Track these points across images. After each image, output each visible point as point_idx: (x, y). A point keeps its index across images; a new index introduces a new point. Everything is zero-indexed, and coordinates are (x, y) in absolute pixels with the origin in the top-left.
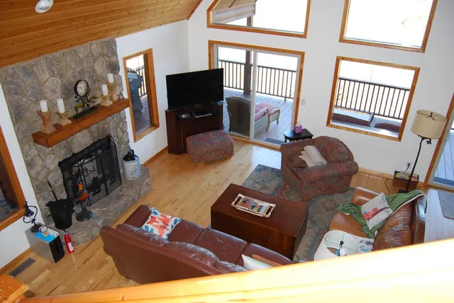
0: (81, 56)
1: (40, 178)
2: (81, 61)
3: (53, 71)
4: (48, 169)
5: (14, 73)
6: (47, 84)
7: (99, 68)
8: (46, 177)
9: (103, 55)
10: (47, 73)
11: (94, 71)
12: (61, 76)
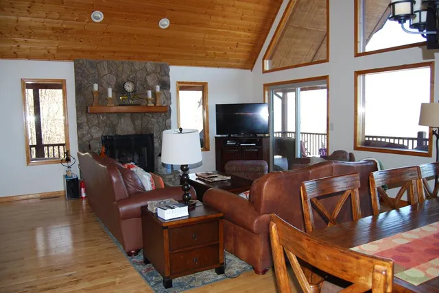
0: (137, 68)
1: (84, 139)
2: (136, 71)
3: (111, 71)
4: (92, 136)
5: (83, 63)
6: (105, 77)
7: (150, 81)
8: (89, 142)
9: (155, 72)
10: (106, 70)
11: (146, 81)
12: (117, 76)
